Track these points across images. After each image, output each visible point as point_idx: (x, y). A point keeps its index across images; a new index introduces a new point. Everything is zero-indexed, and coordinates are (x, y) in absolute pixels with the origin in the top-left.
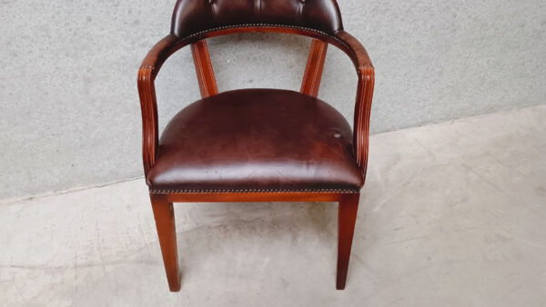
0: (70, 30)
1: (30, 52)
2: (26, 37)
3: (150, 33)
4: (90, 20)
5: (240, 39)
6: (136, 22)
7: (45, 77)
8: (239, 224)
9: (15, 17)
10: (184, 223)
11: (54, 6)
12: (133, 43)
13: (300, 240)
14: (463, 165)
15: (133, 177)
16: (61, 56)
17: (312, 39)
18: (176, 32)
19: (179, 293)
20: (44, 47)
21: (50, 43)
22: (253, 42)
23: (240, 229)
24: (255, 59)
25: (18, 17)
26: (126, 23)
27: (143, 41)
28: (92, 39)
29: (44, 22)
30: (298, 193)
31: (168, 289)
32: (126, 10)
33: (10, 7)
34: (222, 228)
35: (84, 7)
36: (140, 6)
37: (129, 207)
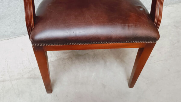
8: (78, 57)
10: (51, 57)
13: (108, 63)
14: (175, 26)
15: (23, 34)
19: (52, 94)
23: (78, 59)
30: (122, 44)
31: (46, 92)
34: (70, 59)
37: (22, 49)
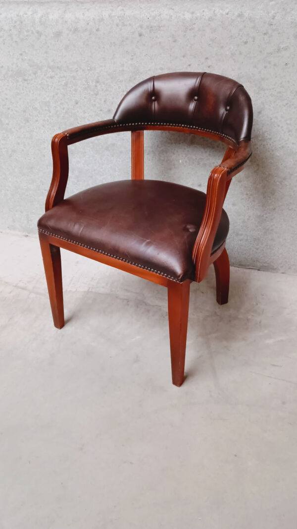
0: (64, 109)
1: (37, 121)
2: (35, 109)
4: (77, 103)
5: (192, 142)
7: (44, 142)
8: (140, 304)
9: (30, 92)
11: (54, 88)
16: (55, 128)
18: (117, 118)
20: (46, 119)
21: (50, 117)
22: (204, 148)
24: (205, 165)
25: (32, 92)
26: (101, 110)
28: (77, 120)
29: (48, 99)
32: (103, 100)
33: (28, 84)
34: (125, 301)
35: (74, 92)
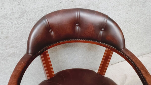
3: (16, 41)
6: (7, 37)
12: (6, 47)
17: (106, 48)
18: (30, 52)
27: (12, 45)
36: (8, 30)
